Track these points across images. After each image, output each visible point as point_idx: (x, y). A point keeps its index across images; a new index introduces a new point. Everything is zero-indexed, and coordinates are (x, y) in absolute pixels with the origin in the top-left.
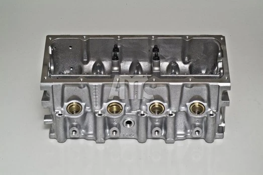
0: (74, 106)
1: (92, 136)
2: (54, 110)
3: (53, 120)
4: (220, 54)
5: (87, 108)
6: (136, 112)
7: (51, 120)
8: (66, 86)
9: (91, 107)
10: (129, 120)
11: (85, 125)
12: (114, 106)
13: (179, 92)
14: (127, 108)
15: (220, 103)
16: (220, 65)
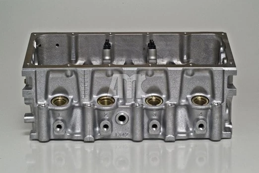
0: (59, 101)
1: (79, 135)
2: (37, 102)
3: (35, 117)
4: (222, 49)
5: (74, 102)
6: (130, 104)
7: (32, 118)
8: (51, 72)
9: (79, 101)
10: (122, 114)
11: (72, 123)
12: (106, 100)
13: (179, 80)
14: (121, 101)
15: (225, 92)
16: (223, 56)
